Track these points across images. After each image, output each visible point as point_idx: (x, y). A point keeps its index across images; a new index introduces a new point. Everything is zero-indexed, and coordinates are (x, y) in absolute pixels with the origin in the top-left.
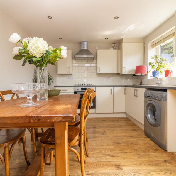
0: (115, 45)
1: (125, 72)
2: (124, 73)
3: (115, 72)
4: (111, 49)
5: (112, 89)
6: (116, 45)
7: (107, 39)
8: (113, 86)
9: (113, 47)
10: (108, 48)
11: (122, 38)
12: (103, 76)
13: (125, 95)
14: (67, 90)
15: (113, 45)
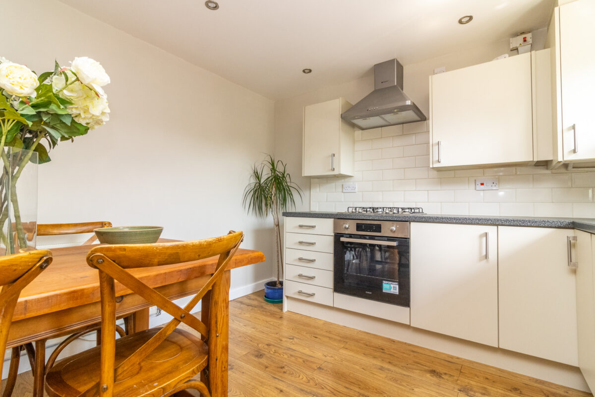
0: (525, 40)
1: (574, 151)
2: (570, 158)
3: (521, 155)
5: (486, 234)
6: (533, 38)
7: (470, 17)
9: (517, 49)
12: (469, 178)
13: (572, 278)
14: (314, 227)
15: (517, 42)
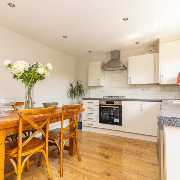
0: (154, 48)
2: (162, 83)
4: (147, 53)
5: (142, 104)
7: (139, 43)
8: (145, 100)
9: (152, 50)
10: (143, 53)
11: (157, 38)
12: (139, 88)
14: (93, 103)
15: (152, 48)
